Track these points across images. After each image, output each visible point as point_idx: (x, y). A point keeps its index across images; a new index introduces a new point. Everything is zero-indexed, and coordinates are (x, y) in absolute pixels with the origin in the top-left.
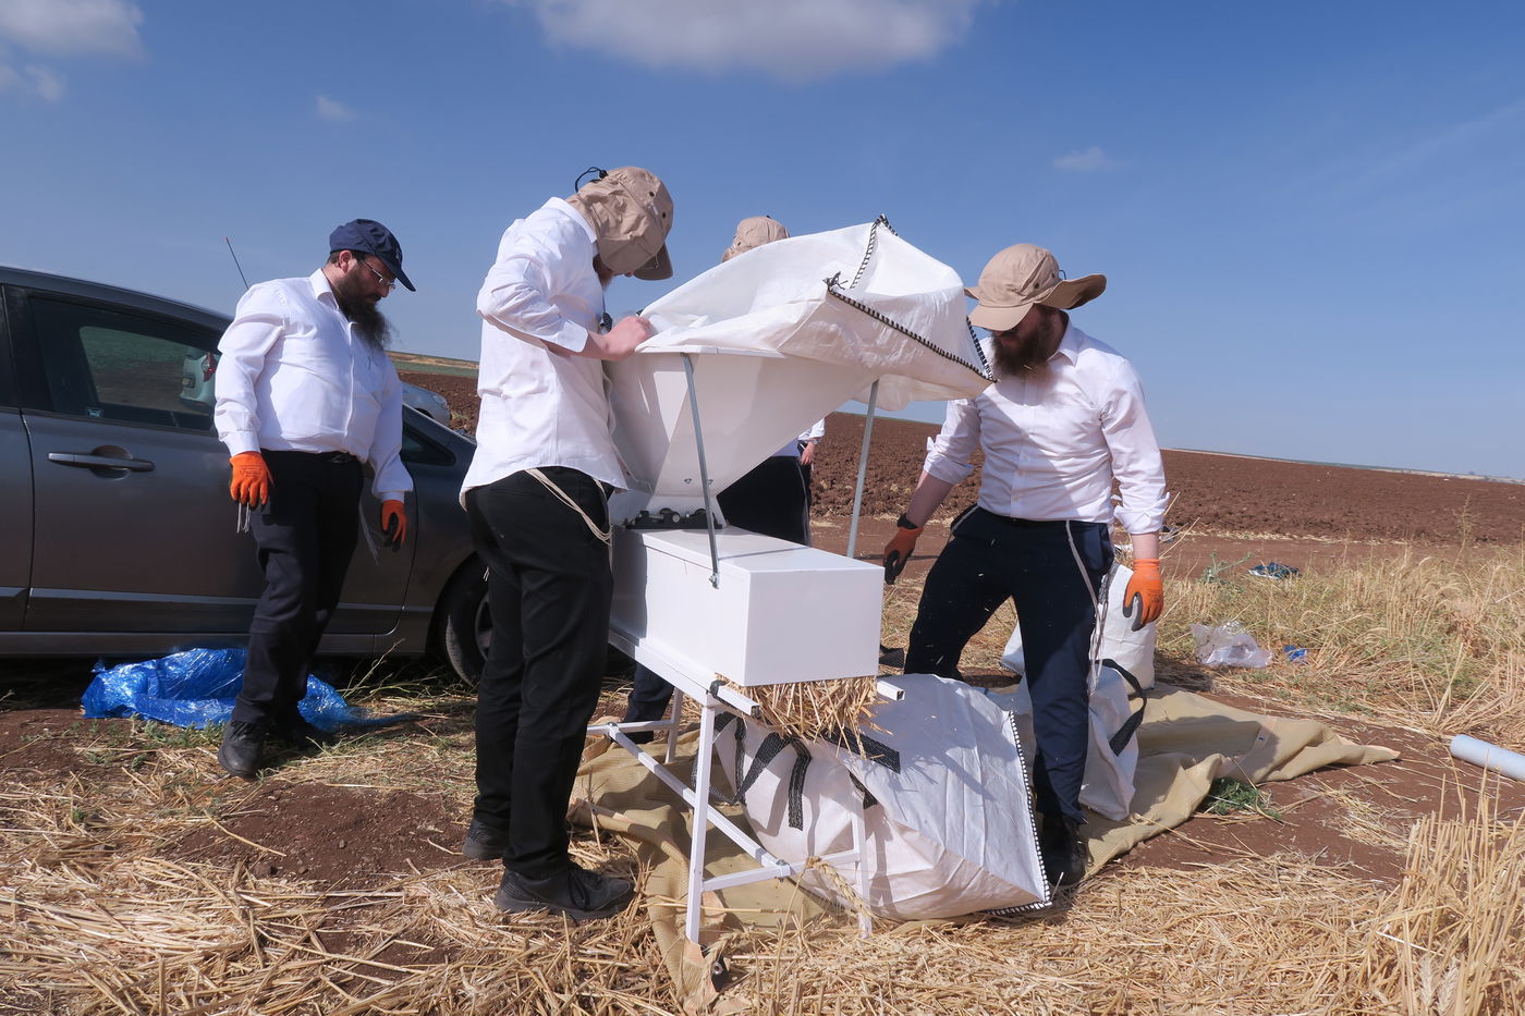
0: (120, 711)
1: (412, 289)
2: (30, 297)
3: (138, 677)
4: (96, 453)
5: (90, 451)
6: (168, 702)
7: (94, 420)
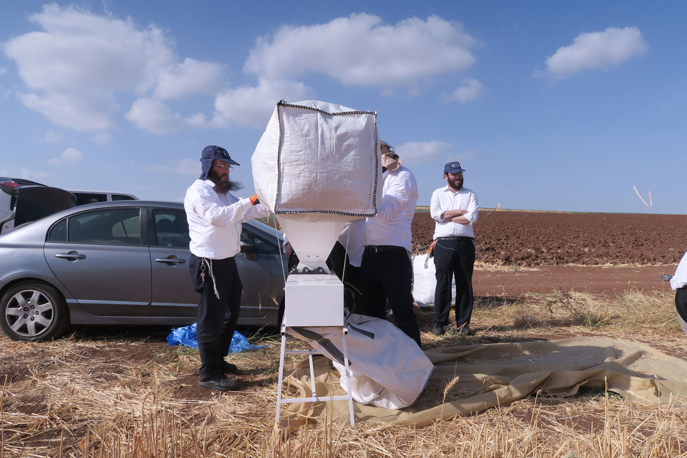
0: (178, 343)
1: (239, 165)
2: (153, 210)
3: (183, 331)
4: (168, 258)
5: (167, 257)
6: (191, 341)
7: (170, 247)
